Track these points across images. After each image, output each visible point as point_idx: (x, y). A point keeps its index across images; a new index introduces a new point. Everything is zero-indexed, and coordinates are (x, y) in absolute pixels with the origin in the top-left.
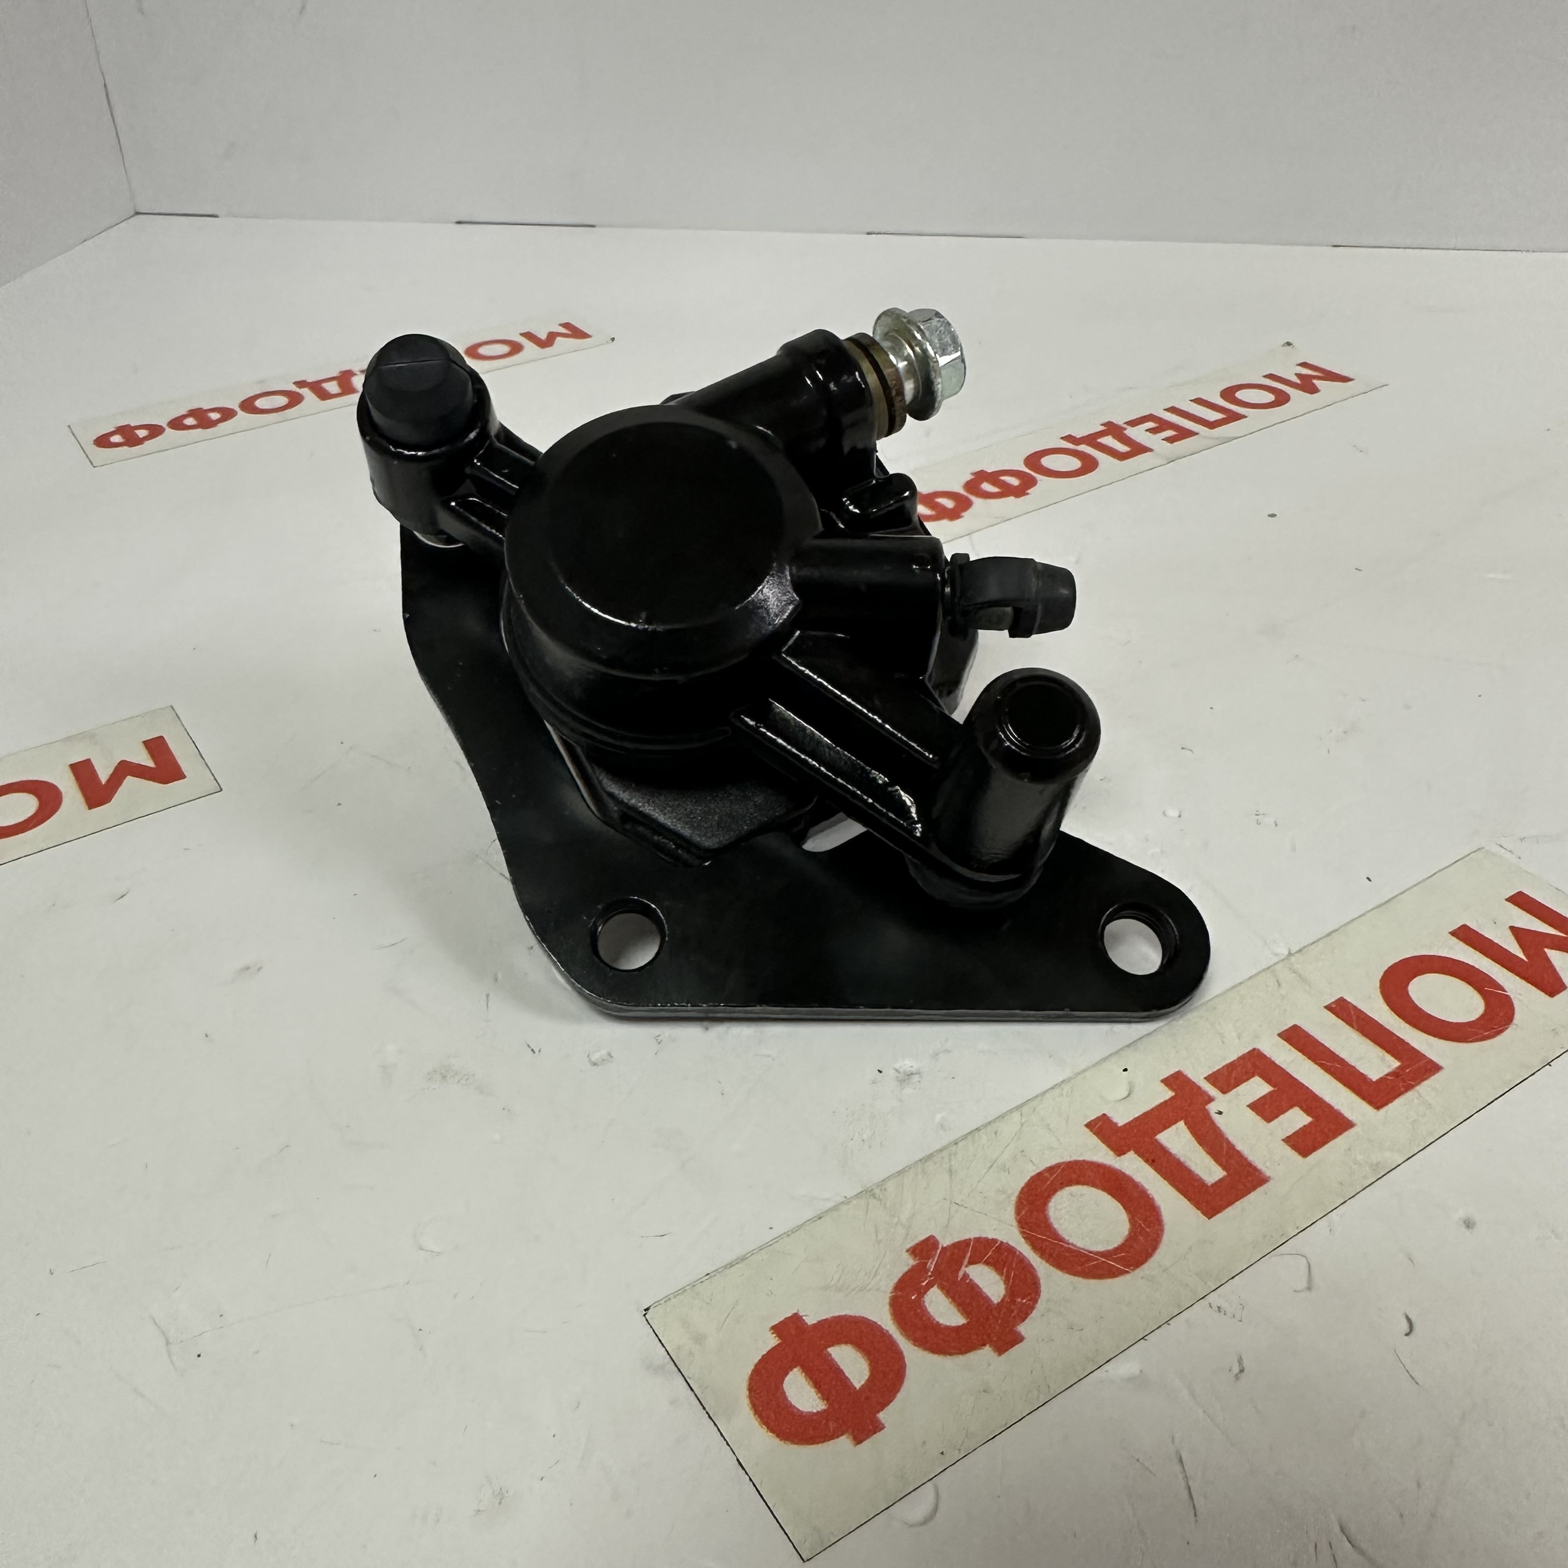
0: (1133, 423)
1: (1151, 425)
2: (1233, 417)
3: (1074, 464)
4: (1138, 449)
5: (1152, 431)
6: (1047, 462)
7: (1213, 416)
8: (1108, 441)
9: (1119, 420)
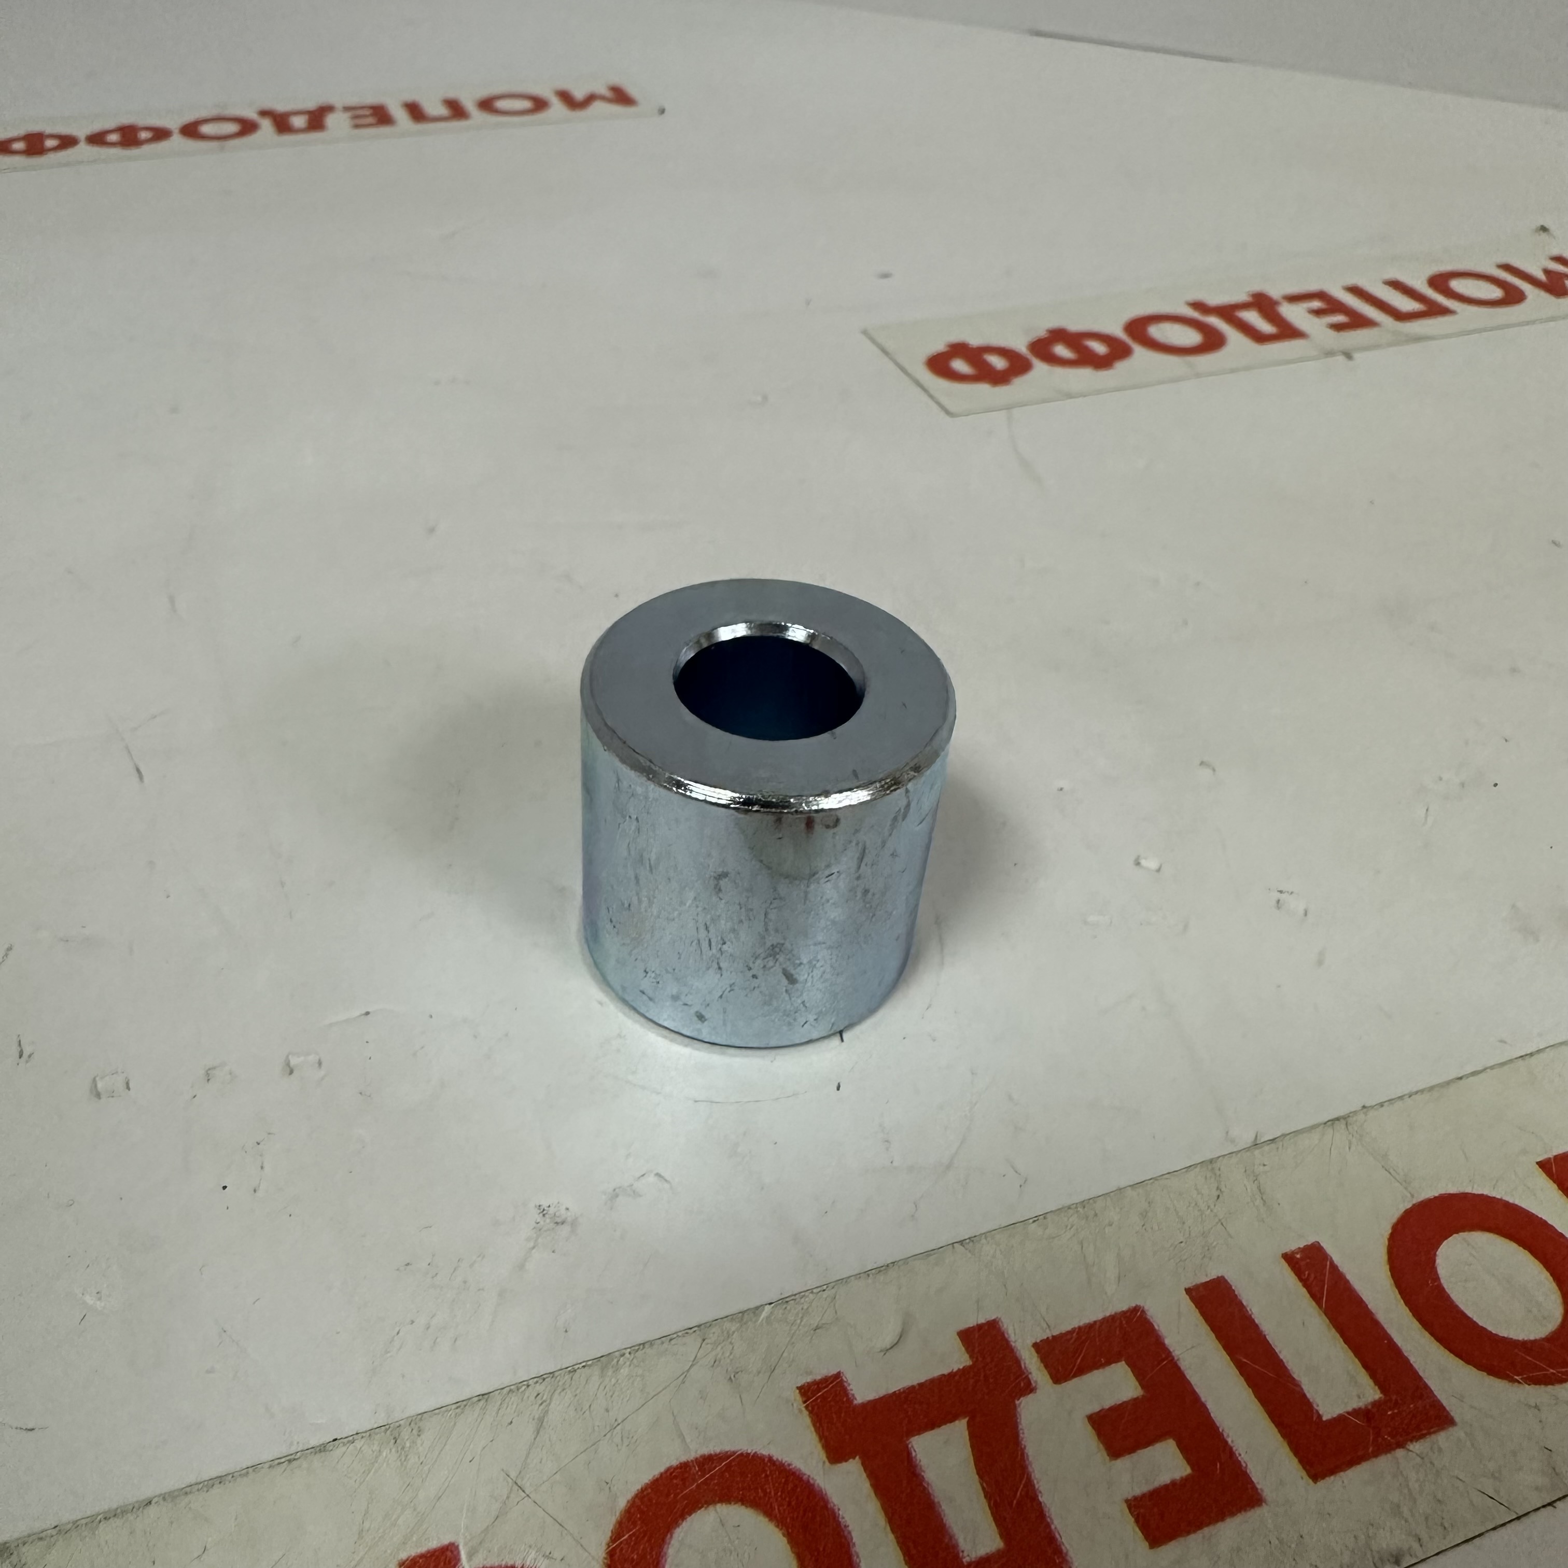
0: (1294, 299)
1: (1316, 304)
2: (1434, 310)
3: (1192, 337)
4: (1288, 332)
5: (1318, 313)
6: (1156, 331)
7: (1406, 304)
8: (1252, 317)
9: (1275, 292)
